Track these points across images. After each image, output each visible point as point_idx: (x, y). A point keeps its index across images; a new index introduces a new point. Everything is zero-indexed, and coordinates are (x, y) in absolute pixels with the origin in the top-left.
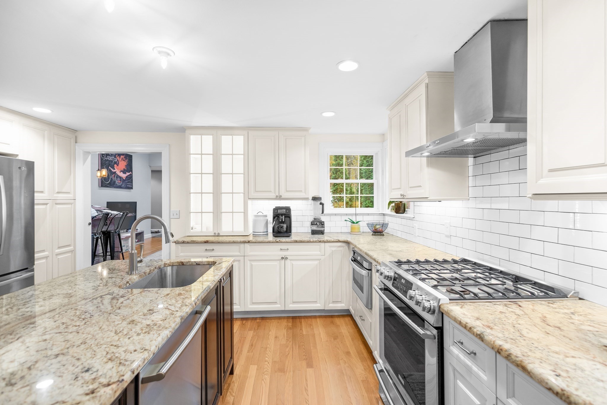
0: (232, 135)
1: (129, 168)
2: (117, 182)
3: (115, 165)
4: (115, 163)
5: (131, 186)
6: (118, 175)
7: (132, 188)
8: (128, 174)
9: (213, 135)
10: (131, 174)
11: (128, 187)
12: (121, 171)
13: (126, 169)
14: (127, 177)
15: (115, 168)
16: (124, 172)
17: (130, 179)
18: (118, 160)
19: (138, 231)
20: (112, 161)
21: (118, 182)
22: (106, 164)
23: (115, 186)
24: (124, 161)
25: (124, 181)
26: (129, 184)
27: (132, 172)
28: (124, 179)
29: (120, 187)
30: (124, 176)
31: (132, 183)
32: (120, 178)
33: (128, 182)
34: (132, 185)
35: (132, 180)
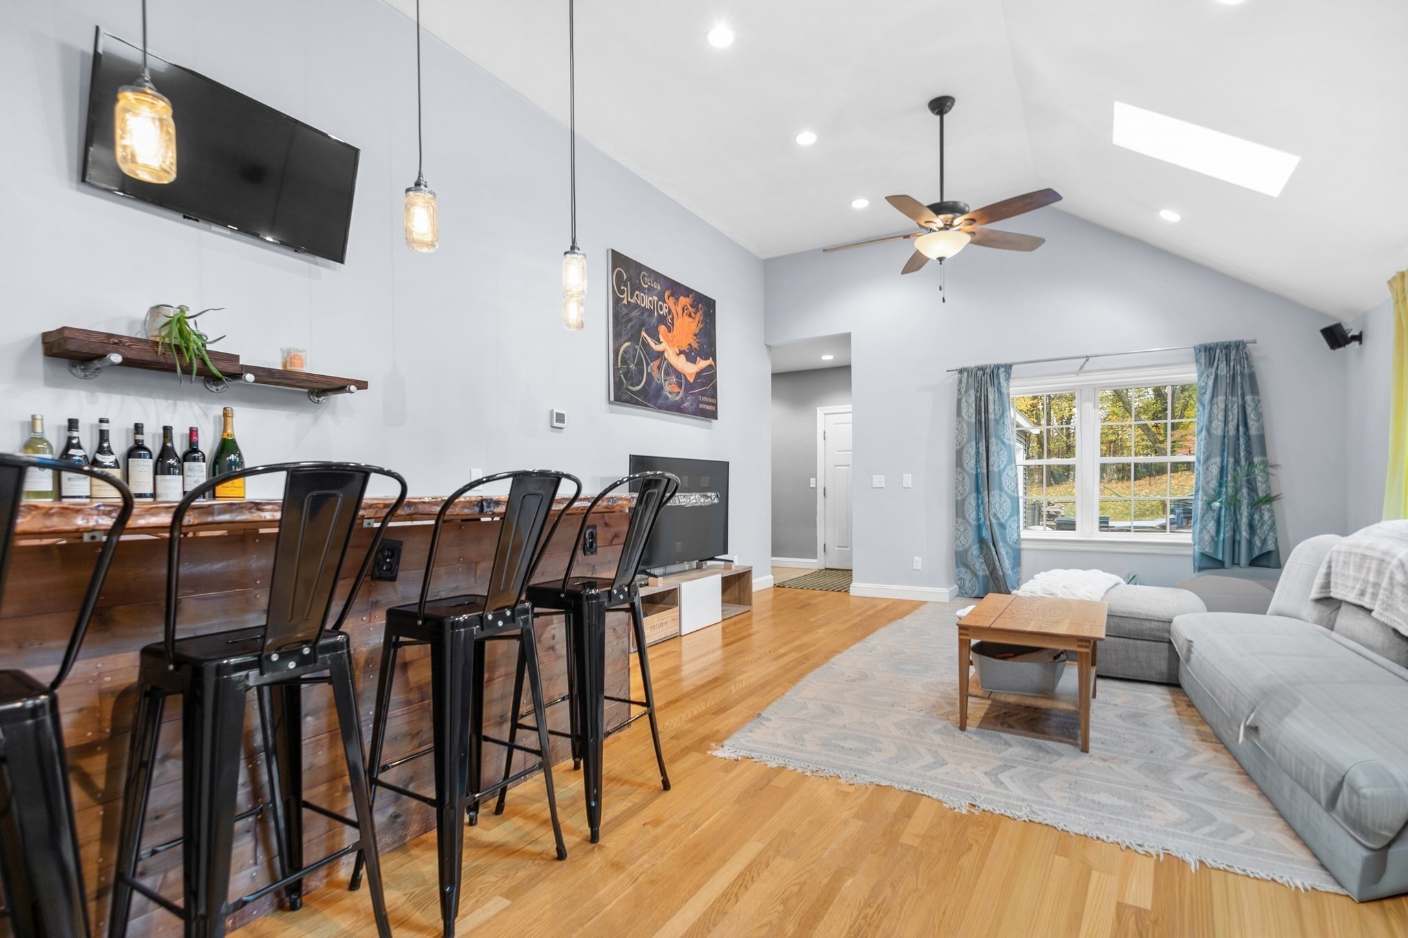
1: (705, 345)
2: (667, 388)
3: (662, 328)
4: (662, 320)
5: (713, 408)
6: (669, 365)
7: (713, 415)
8: (703, 364)
10: (710, 366)
11: (702, 409)
12: (681, 352)
13: (695, 345)
14: (698, 374)
15: (662, 339)
16: (691, 356)
17: (708, 380)
18: (670, 311)
19: (733, 568)
20: (651, 312)
21: (670, 389)
22: (631, 320)
23: (660, 401)
24: (690, 316)
25: (689, 387)
26: (705, 399)
27: (715, 360)
28: (691, 380)
29: (676, 408)
30: (690, 369)
31: (714, 396)
32: (679, 375)
33: (703, 394)
34: (715, 405)
35: (715, 388)
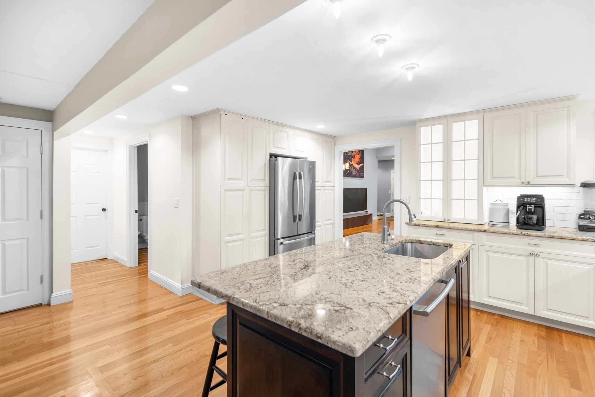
0: (464, 121)
1: (361, 161)
2: (353, 172)
3: (352, 159)
4: (352, 157)
5: (363, 175)
6: (354, 167)
7: (363, 177)
8: (361, 165)
9: (443, 124)
10: (363, 165)
11: (361, 176)
12: (356, 163)
13: (359, 161)
14: (360, 168)
15: (352, 161)
16: (358, 164)
17: (362, 168)
18: (354, 155)
19: (368, 213)
20: (350, 155)
21: (354, 172)
22: (346, 158)
23: (352, 175)
24: (358, 154)
25: (358, 171)
26: (361, 173)
27: (364, 164)
28: (358, 169)
29: (355, 176)
30: (358, 167)
31: (364, 172)
32: (356, 168)
33: (361, 172)
34: (364, 174)
35: (364, 170)
